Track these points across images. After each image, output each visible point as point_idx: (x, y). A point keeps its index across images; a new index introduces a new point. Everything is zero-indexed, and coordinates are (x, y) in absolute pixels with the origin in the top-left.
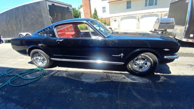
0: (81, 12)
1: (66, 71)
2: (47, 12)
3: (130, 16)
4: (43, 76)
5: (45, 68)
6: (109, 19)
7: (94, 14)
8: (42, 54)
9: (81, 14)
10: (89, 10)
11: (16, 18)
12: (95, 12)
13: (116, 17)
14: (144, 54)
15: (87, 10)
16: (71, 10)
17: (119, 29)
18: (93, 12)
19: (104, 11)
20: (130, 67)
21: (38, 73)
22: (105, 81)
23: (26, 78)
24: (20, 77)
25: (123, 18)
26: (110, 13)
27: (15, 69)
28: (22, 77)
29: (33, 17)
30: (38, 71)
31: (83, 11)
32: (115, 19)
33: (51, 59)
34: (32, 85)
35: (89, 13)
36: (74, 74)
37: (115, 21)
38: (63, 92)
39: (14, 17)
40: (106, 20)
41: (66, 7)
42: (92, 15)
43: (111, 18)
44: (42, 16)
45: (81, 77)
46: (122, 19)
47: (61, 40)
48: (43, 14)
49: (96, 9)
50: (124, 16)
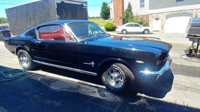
0: (110, 7)
1: (44, 76)
2: (54, 11)
3: (181, 12)
4: (21, 77)
5: (28, 70)
6: (147, 16)
7: (127, 10)
8: (26, 55)
9: (111, 10)
10: (121, 5)
11: (26, 15)
12: (128, 7)
13: (158, 14)
14: (116, 65)
15: (118, 5)
16: (85, 8)
17: (163, 31)
18: (126, 7)
19: (142, 6)
20: (105, 80)
21: (20, 73)
22: (71, 91)
23: (7, 76)
24: (3, 75)
25: (170, 15)
26: (150, 9)
27: (4, 68)
28: (4, 75)
29: (42, 16)
30: (21, 71)
31: (113, 7)
32: (157, 16)
33: (33, 61)
34: (7, 83)
35: (121, 9)
36: (48, 79)
37: (157, 19)
38: (25, 93)
39: (25, 14)
40: (145, 18)
41: (80, 4)
42: (125, 11)
43: (151, 15)
44: (50, 14)
45: (52, 84)
46: (167, 17)
47: (39, 42)
48: (51, 13)
49: (131, 4)
50: (172, 13)
